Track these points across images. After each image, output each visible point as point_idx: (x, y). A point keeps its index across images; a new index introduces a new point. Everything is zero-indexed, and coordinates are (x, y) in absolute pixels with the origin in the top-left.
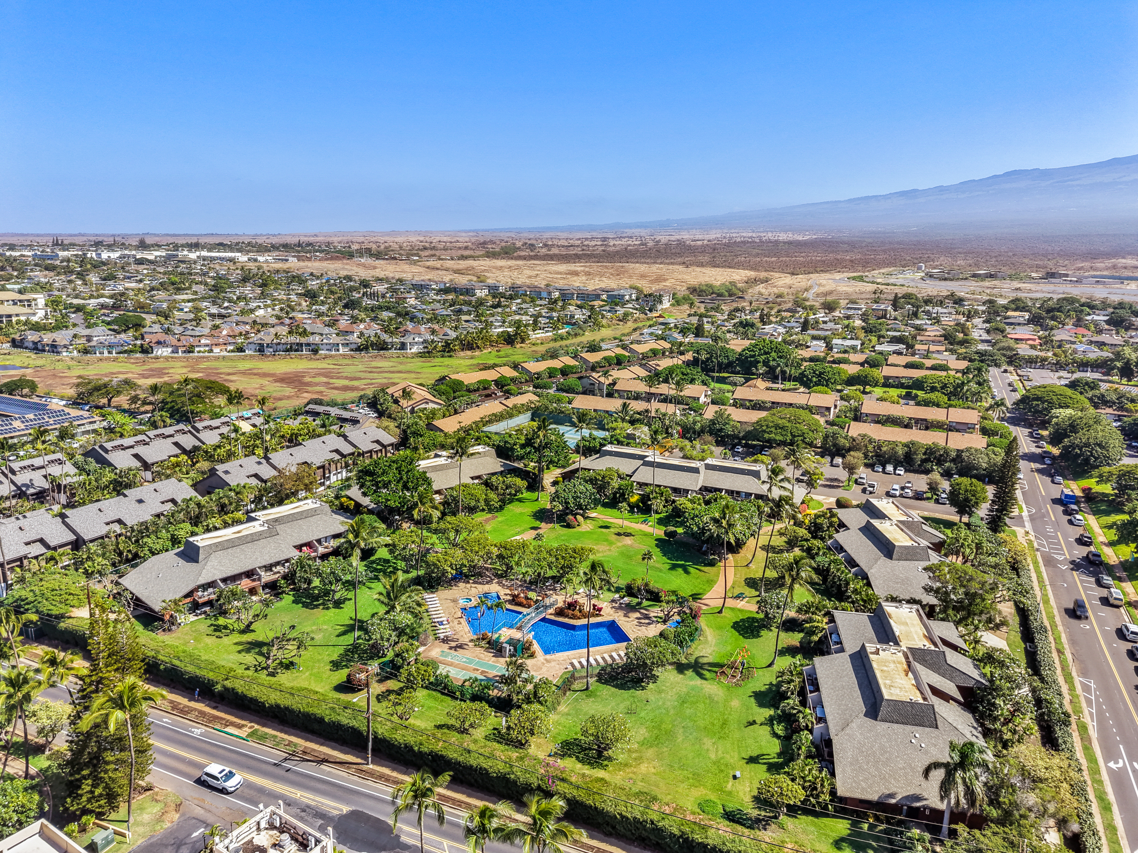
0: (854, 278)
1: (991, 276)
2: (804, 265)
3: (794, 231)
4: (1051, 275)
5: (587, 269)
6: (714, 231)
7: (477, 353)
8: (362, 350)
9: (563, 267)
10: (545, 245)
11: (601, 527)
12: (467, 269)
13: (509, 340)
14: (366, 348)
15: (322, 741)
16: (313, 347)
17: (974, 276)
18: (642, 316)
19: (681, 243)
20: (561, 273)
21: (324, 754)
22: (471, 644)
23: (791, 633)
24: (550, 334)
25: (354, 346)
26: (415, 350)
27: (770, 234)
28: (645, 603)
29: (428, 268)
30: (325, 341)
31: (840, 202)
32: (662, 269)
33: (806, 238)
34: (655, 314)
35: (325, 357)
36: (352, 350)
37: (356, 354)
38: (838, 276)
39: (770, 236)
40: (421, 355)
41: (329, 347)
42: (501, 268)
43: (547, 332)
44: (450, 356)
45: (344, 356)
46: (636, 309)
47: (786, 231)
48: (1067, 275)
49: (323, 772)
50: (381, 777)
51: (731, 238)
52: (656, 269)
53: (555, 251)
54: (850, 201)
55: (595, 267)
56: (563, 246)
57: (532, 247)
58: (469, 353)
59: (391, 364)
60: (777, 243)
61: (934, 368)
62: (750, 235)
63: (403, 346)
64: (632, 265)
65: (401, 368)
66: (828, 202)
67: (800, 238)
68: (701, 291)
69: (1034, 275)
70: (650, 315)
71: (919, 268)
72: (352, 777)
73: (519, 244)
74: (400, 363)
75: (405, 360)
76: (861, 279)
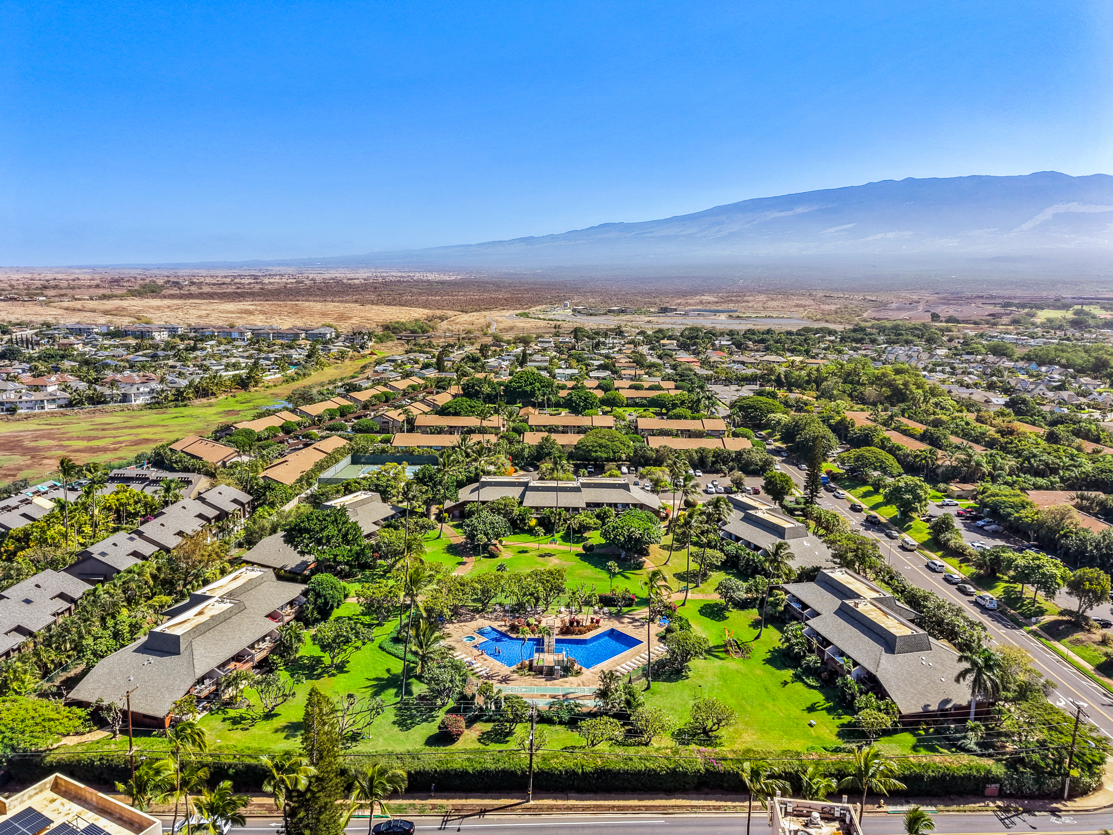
0: (521, 315)
1: (622, 311)
2: (469, 302)
3: (439, 271)
4: (664, 310)
5: (259, 308)
6: (362, 271)
7: (213, 400)
8: (73, 406)
9: (231, 306)
10: (192, 283)
11: (520, 552)
12: (117, 309)
13: (243, 384)
14: (80, 403)
15: (464, 795)
16: (8, 406)
17: (610, 311)
18: (356, 354)
19: (338, 282)
20: (232, 312)
21: (477, 805)
22: (515, 676)
23: (746, 611)
24: (278, 376)
25: (63, 402)
26: (140, 401)
27: (418, 274)
28: (625, 609)
29: (67, 309)
30: (24, 398)
31: (470, 245)
32: (338, 307)
33: (453, 278)
34: (367, 352)
35: (27, 417)
36: (61, 407)
37: (68, 411)
38: (507, 313)
39: (417, 276)
40: (149, 406)
41: (29, 405)
42: (158, 308)
43: (275, 373)
44: (185, 406)
45: (52, 414)
46: (348, 347)
47: (431, 272)
48: (676, 310)
49: (492, 821)
50: (551, 808)
51: (384, 278)
52: (333, 307)
53: (206, 289)
54: (480, 245)
55: (267, 306)
56: (214, 284)
57: (176, 284)
58: (204, 400)
59: (121, 419)
60: (429, 282)
61: (651, 388)
62: (400, 274)
63: (125, 398)
64: (307, 304)
65: (136, 422)
66: (460, 246)
67: (446, 278)
68: (394, 328)
69: (652, 310)
70: (363, 352)
71: (565, 306)
72: (523, 817)
73: (160, 282)
74: (132, 417)
75: (133, 413)
76: (526, 315)
